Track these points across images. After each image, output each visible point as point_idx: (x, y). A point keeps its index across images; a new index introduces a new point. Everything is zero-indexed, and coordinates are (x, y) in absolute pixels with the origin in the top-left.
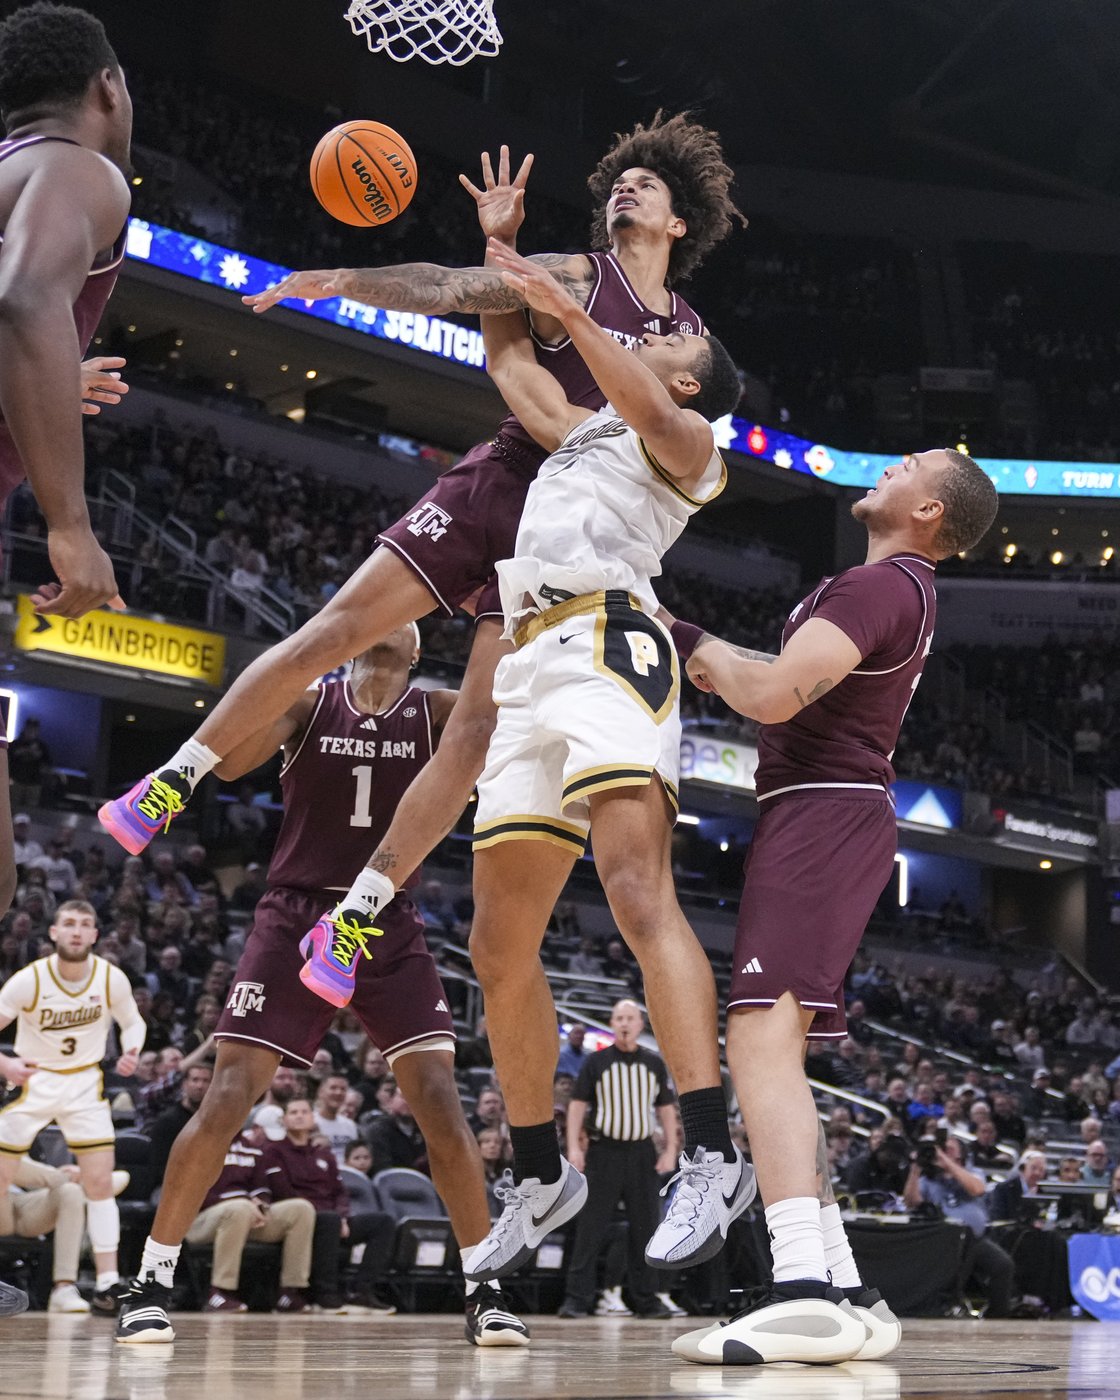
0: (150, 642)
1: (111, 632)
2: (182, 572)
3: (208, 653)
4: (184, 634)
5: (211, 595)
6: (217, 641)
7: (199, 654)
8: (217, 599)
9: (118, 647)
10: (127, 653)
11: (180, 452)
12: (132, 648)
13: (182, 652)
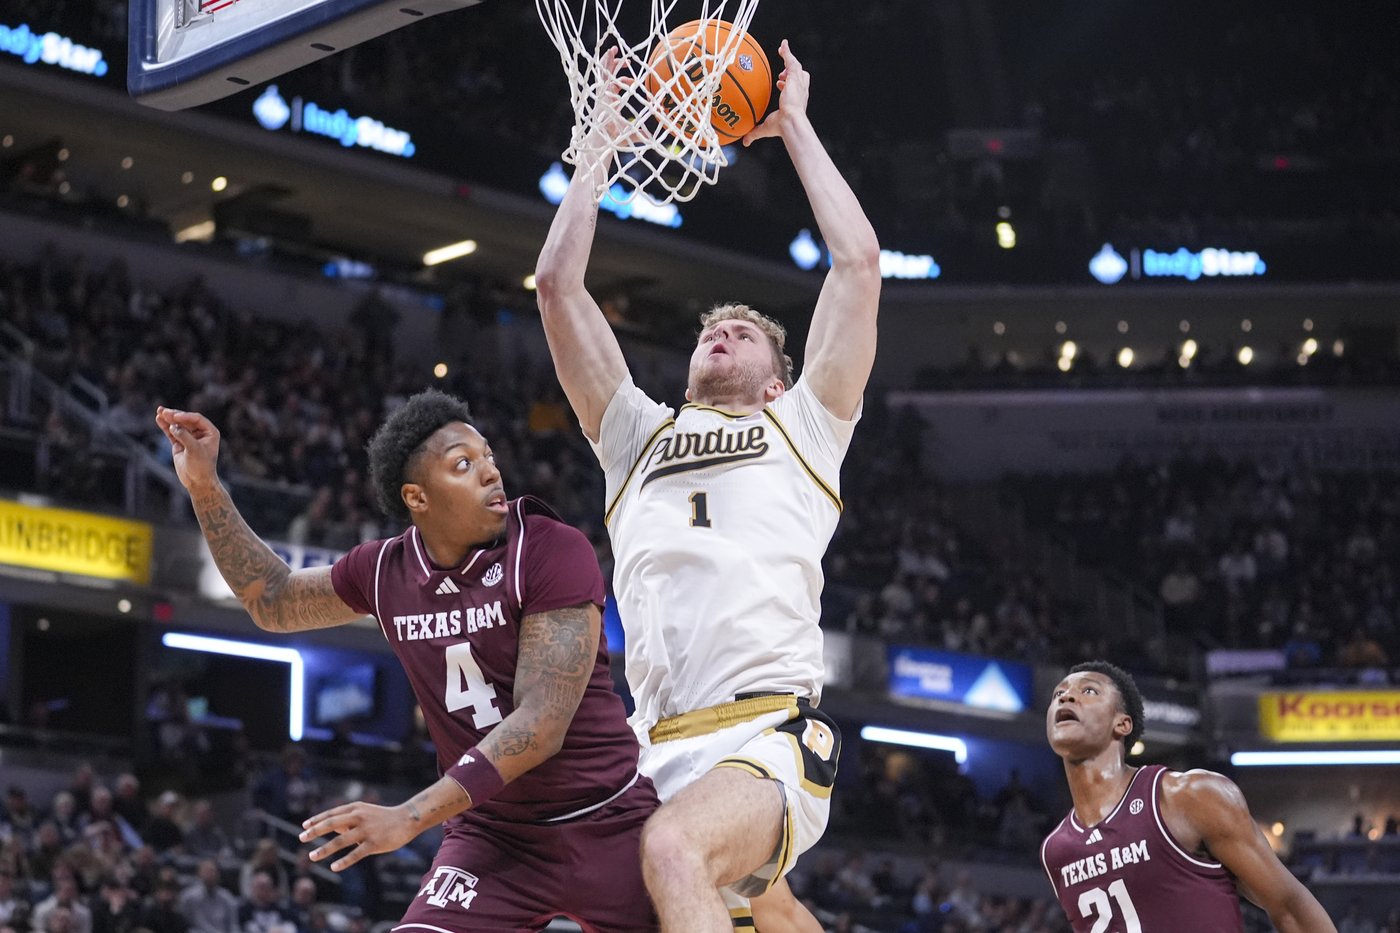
0: (65, 536)
1: (20, 527)
2: (95, 447)
3: (133, 546)
4: (103, 525)
5: (130, 474)
6: (142, 531)
7: (123, 547)
8: (137, 479)
9: (29, 544)
10: (40, 550)
11: (78, 293)
12: (45, 545)
13: (103, 547)
